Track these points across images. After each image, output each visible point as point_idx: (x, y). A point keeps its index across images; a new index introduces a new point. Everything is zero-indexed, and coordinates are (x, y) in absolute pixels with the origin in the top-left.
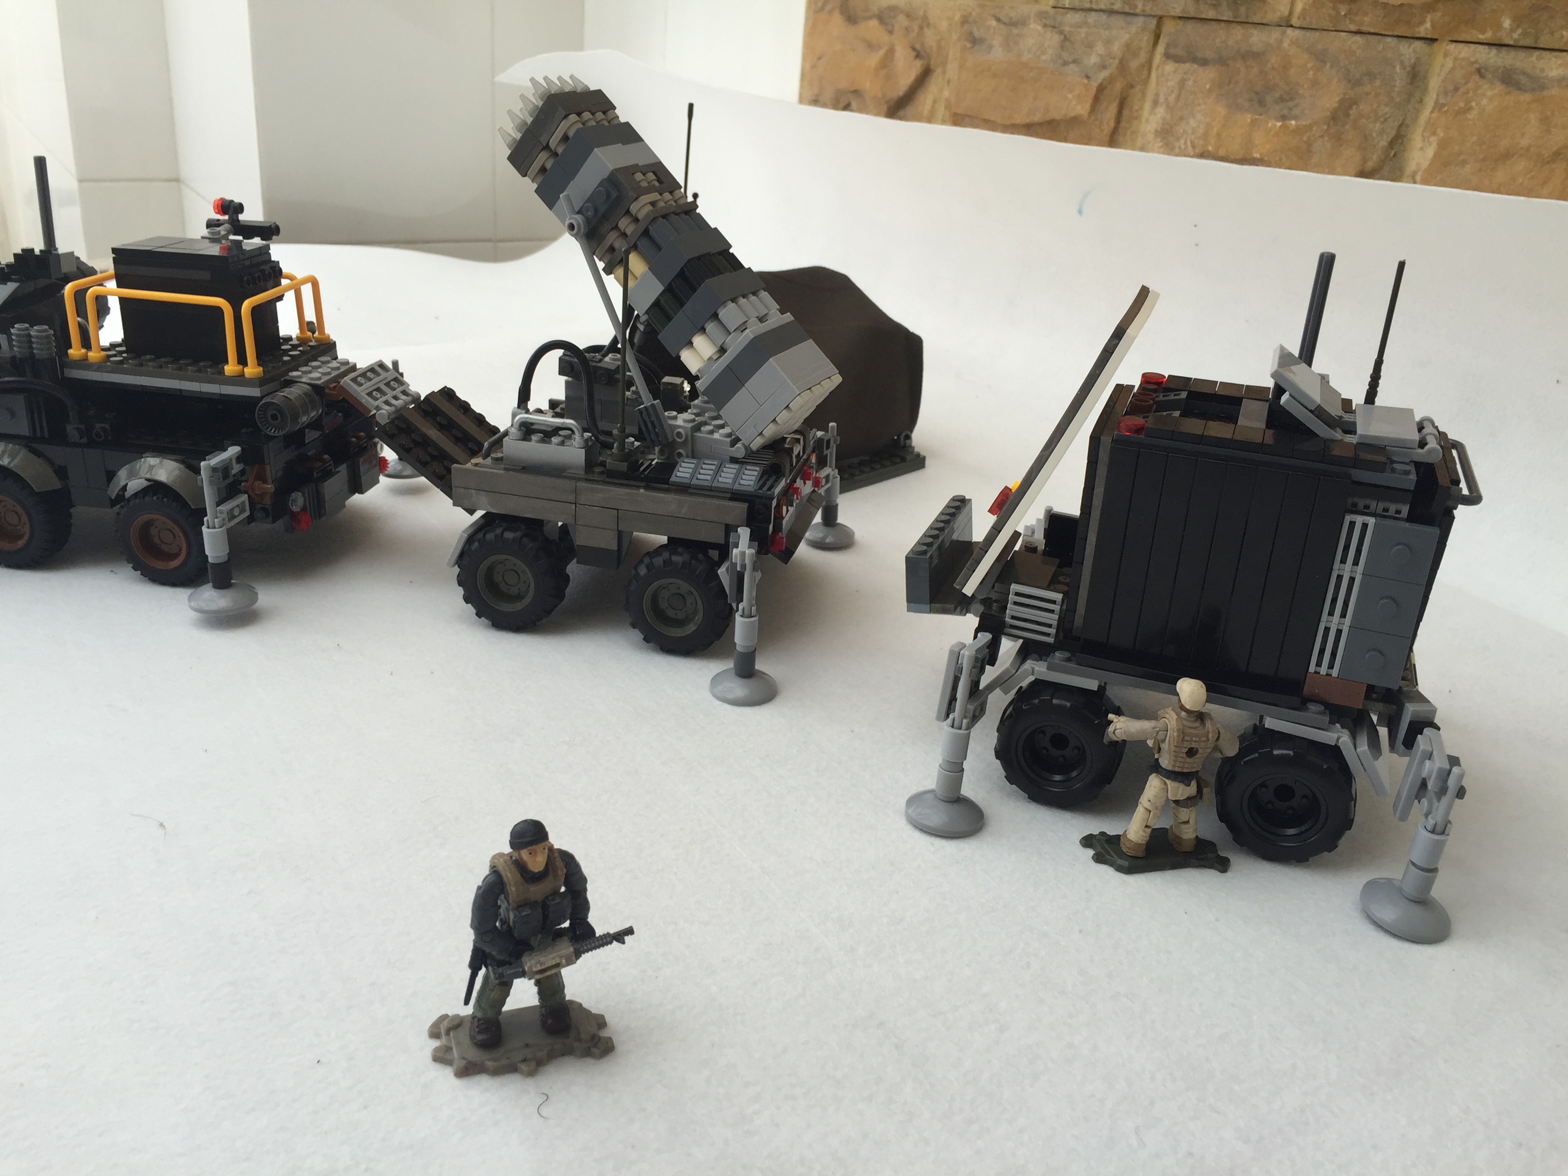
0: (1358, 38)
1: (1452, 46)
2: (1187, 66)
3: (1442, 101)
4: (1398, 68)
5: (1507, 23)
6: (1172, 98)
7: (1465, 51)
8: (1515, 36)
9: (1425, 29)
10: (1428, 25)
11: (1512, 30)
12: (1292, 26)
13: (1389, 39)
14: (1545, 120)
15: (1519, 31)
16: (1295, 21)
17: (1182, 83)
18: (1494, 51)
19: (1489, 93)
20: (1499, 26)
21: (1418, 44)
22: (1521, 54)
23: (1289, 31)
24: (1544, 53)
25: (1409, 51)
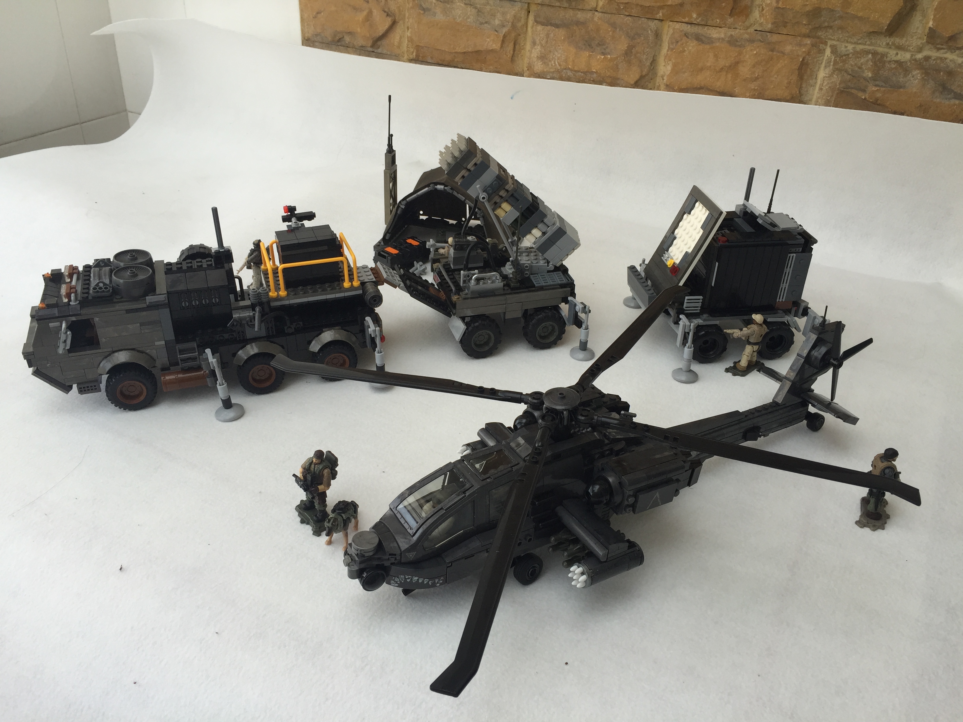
0: (629, 18)
2: (549, 27)
3: (672, 47)
4: (649, 32)
5: (695, 16)
6: (543, 42)
7: (678, 26)
8: (698, 21)
10: (661, 14)
11: (697, 18)
13: (642, 19)
15: (700, 19)
16: (598, 9)
18: (689, 26)
19: (692, 45)
20: (692, 17)
21: (657, 22)
22: (700, 27)
23: (596, 13)
24: (710, 27)
25: (653, 25)
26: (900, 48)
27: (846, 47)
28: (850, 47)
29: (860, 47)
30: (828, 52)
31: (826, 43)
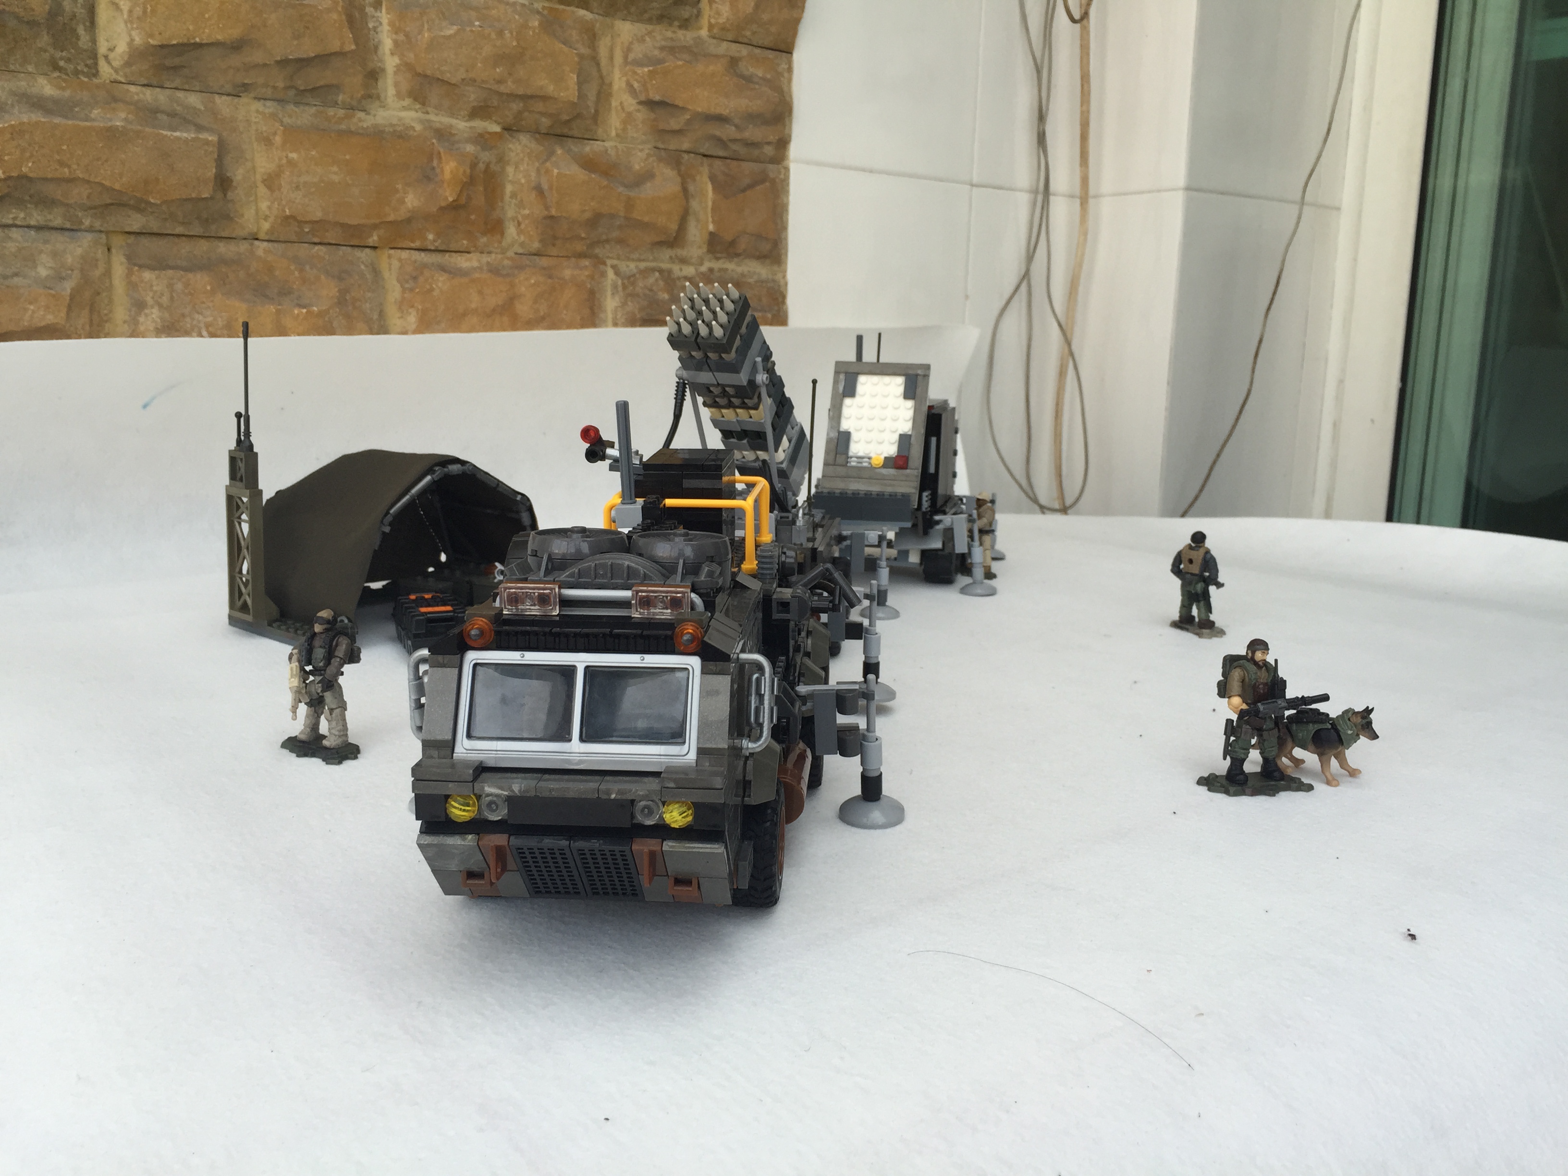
0: (322, 247)
1: (392, 252)
2: (170, 272)
3: (405, 286)
4: (363, 267)
5: (431, 237)
6: (165, 300)
7: (404, 254)
8: (436, 244)
9: (374, 239)
10: (375, 238)
11: (434, 241)
12: (257, 239)
13: (344, 248)
14: (480, 292)
15: (439, 241)
16: (262, 235)
17: (170, 286)
18: (423, 254)
19: (441, 279)
20: (426, 239)
21: (368, 250)
22: (443, 255)
23: (256, 243)
24: (453, 254)
25: (364, 255)
26: (683, 261)
27: (628, 266)
28: (632, 265)
29: (643, 265)
30: (611, 274)
31: (604, 264)
